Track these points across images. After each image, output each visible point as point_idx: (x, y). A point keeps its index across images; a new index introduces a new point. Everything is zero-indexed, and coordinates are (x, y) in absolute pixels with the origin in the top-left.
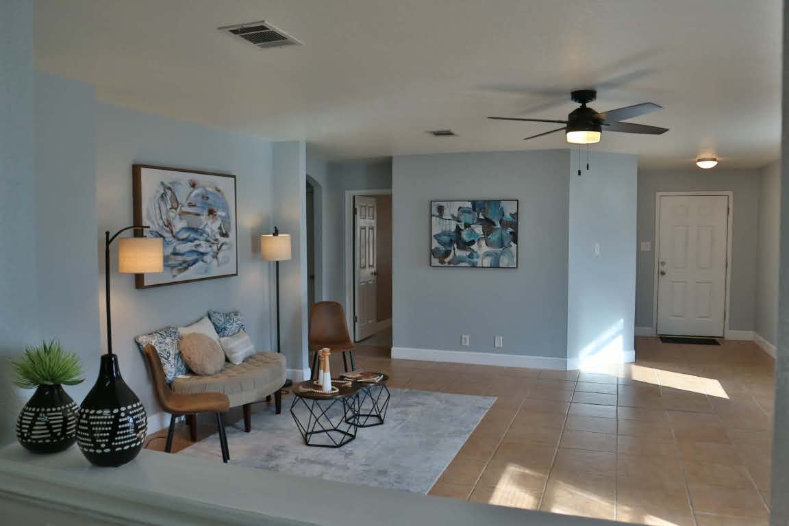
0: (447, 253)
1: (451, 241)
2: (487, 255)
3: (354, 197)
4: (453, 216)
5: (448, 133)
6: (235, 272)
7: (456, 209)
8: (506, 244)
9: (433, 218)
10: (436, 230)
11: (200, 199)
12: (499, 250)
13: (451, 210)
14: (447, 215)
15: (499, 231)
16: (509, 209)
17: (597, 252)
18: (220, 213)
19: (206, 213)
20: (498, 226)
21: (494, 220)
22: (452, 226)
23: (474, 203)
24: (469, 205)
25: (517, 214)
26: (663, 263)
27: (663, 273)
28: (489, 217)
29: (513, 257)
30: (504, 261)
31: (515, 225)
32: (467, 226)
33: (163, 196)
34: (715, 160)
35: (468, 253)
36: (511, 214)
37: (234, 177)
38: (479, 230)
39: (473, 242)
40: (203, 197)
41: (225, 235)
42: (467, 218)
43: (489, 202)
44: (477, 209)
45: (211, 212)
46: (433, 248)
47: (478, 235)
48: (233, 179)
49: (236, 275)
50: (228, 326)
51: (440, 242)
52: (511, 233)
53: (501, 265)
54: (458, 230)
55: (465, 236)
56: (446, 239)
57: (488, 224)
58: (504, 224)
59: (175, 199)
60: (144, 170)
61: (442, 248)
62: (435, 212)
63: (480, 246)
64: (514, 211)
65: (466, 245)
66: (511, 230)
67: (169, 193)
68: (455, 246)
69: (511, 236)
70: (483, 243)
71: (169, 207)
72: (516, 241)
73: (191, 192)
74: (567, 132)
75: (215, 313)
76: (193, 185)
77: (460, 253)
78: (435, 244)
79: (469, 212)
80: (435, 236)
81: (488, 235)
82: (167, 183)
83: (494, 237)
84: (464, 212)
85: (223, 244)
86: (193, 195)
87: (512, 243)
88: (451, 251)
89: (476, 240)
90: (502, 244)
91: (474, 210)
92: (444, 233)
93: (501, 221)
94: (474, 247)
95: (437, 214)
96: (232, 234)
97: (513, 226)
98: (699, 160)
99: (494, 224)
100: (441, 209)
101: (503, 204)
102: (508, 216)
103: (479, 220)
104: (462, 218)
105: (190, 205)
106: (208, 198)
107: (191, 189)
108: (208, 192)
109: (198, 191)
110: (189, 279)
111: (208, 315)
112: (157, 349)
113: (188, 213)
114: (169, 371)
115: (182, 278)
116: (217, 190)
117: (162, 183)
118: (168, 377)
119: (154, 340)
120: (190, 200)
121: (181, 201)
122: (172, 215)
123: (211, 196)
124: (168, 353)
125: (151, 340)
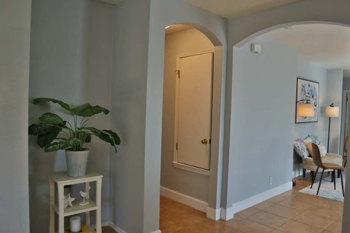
3: (347, 93)
6: (317, 121)
18: (315, 97)
19: (311, 97)
33: (302, 89)
37: (318, 83)
40: (311, 91)
45: (313, 96)
60: (299, 80)
67: (304, 89)
71: (303, 94)
73: (309, 88)
75: (311, 136)
76: (309, 86)
85: (315, 109)
86: (309, 89)
96: (317, 106)
105: (308, 94)
106: (312, 91)
107: (308, 87)
108: (312, 89)
109: (310, 88)
110: (306, 122)
111: (309, 136)
112: (300, 146)
113: (307, 96)
114: (305, 155)
115: (305, 121)
116: (315, 88)
117: (302, 85)
118: (305, 157)
119: (299, 143)
120: (308, 92)
121: (306, 92)
122: (304, 97)
123: (313, 91)
124: (304, 148)
125: (298, 143)
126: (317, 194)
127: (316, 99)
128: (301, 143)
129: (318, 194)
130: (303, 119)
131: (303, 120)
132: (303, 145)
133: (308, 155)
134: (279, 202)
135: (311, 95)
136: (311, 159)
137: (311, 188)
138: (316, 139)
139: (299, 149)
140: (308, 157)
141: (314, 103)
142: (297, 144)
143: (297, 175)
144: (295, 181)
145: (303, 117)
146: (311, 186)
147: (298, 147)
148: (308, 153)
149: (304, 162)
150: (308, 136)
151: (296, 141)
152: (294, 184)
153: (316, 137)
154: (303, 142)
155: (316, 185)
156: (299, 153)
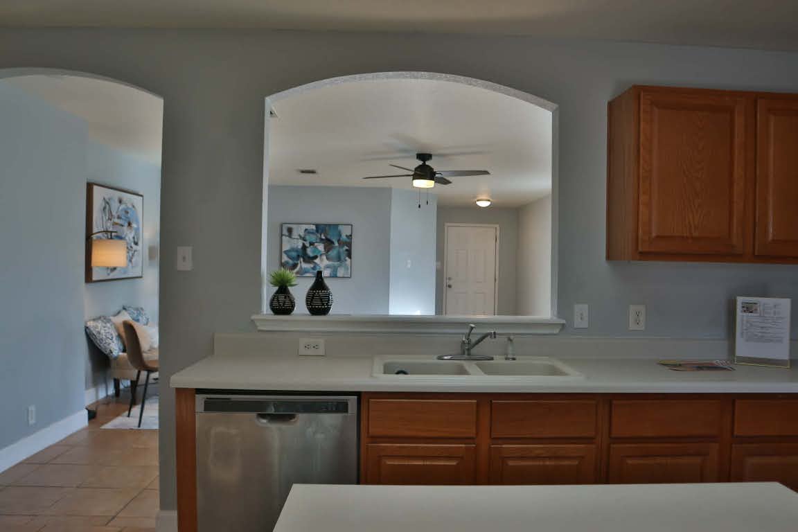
0: (295, 266)
1: (298, 256)
2: (328, 267)
4: (300, 236)
5: (313, 172)
6: (140, 275)
7: (303, 231)
8: (342, 258)
9: (284, 237)
10: (286, 247)
11: (124, 212)
12: (336, 263)
13: (299, 231)
14: (295, 235)
15: (337, 249)
16: (345, 231)
17: (409, 266)
18: (134, 225)
19: (126, 224)
20: (336, 244)
21: (334, 240)
22: (300, 244)
23: (317, 226)
24: (314, 227)
25: (351, 236)
26: (450, 279)
27: (450, 286)
28: (329, 237)
29: (348, 269)
30: (341, 272)
31: (349, 245)
32: (312, 244)
33: (104, 208)
34: (489, 200)
35: (312, 266)
36: (347, 236)
37: (142, 196)
38: (321, 247)
39: (316, 257)
41: (136, 244)
42: (312, 238)
43: (330, 225)
44: (320, 231)
45: (129, 224)
46: (283, 261)
47: (320, 251)
48: (141, 198)
49: (141, 277)
50: (140, 318)
51: (288, 257)
52: (347, 250)
53: (338, 275)
54: (304, 247)
55: (310, 252)
56: (294, 254)
57: (328, 243)
58: (341, 243)
59: (110, 212)
60: (95, 188)
61: (291, 262)
62: (285, 232)
63: (322, 260)
64: (349, 234)
65: (310, 259)
66: (346, 248)
67: (107, 206)
68: (302, 259)
69: (346, 252)
70: (324, 257)
71: (107, 218)
72: (350, 257)
73: (119, 207)
74: (413, 179)
75: (130, 307)
76: (120, 202)
77: (305, 266)
78: (285, 258)
79: (312, 233)
80: (286, 252)
81: (328, 251)
82: (106, 197)
83: (333, 253)
84: (309, 233)
85: (135, 251)
86: (121, 208)
87: (347, 258)
88: (297, 264)
89: (319, 255)
90: (339, 259)
91: (317, 231)
92: (292, 250)
93: (339, 241)
94: (317, 261)
95: (287, 234)
96: (140, 243)
97: (348, 244)
98: (478, 201)
99: (333, 243)
100: (290, 230)
101: (340, 228)
102: (344, 237)
103: (322, 240)
104: (307, 237)
105: (119, 217)
106: (127, 212)
107: (119, 204)
108: (128, 208)
109: (123, 206)
110: (114, 278)
111: (124, 309)
112: (102, 331)
113: (117, 224)
114: (115, 348)
115: (113, 275)
116: (133, 207)
117: (104, 199)
118: (114, 353)
119: (100, 324)
120: (119, 213)
121: (114, 213)
122: (109, 224)
123: (129, 211)
124: (111, 334)
125: (97, 324)
126: (139, 426)
127: (137, 230)
128: (104, 325)
129: (141, 425)
130: (109, 272)
131: (109, 274)
132: (109, 328)
133: (122, 347)
134: (55, 458)
135: (125, 220)
136: (125, 354)
137: (129, 416)
138: (139, 314)
139: (101, 337)
140: (121, 354)
141: (134, 238)
142: (96, 327)
143: (102, 395)
144: (96, 409)
145: (108, 268)
146: (127, 413)
147: (99, 333)
148: (120, 343)
149: (113, 364)
150: (121, 308)
151: (94, 320)
152: (92, 415)
153: (139, 310)
154: (109, 321)
155: (136, 410)
156: (102, 346)
